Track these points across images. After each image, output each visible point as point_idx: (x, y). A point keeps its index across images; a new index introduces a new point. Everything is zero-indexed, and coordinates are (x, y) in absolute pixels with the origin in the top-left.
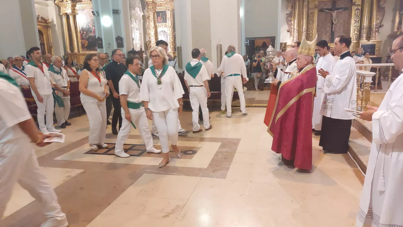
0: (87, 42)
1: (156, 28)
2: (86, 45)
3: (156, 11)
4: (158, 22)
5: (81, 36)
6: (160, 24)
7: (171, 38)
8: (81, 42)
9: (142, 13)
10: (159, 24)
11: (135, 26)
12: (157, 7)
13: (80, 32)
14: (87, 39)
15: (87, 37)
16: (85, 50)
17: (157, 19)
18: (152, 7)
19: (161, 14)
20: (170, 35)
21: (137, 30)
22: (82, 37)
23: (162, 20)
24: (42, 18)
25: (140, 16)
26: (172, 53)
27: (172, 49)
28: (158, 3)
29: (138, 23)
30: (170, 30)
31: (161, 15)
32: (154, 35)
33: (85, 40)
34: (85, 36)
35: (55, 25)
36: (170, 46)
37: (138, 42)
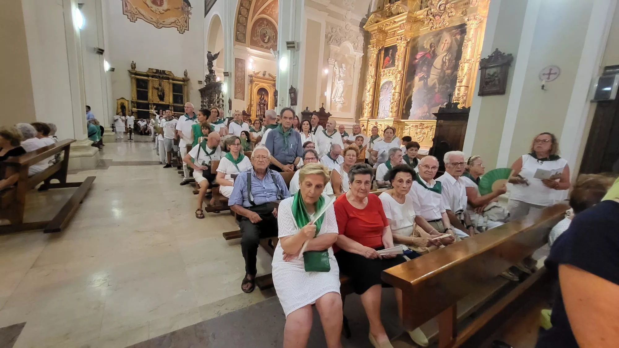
1: (378, 76)
3: (385, 47)
4: (384, 67)
6: (385, 70)
7: (397, 94)
9: (360, 54)
10: (383, 70)
11: (337, 73)
12: (387, 39)
17: (384, 61)
18: (376, 39)
19: (391, 50)
20: (395, 89)
21: (339, 81)
23: (390, 62)
24: (270, 75)
25: (355, 59)
26: (393, 122)
27: (394, 114)
28: (390, 31)
29: (345, 69)
30: (398, 79)
31: (390, 53)
32: (371, 90)
36: (392, 109)
37: (339, 100)
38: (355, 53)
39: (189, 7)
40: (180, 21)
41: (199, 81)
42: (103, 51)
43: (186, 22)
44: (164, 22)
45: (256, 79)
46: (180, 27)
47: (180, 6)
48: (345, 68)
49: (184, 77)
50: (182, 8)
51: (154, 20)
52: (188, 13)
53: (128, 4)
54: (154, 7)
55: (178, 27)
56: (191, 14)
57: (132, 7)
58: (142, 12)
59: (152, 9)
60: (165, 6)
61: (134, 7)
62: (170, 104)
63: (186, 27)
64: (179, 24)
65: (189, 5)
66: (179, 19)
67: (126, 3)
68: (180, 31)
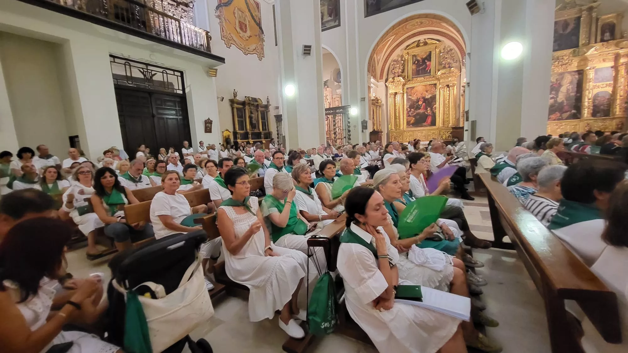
0: (414, 119)
2: (412, 122)
5: (408, 113)
8: (407, 119)
13: (407, 110)
14: (414, 116)
15: (415, 114)
16: (409, 127)
22: (408, 115)
33: (412, 117)
34: (412, 114)
35: (383, 104)
39: (263, 35)
40: (259, 48)
41: (276, 107)
43: (262, 49)
44: (249, 48)
46: (259, 54)
47: (257, 34)
49: (267, 103)
50: (259, 35)
51: (243, 46)
52: (263, 40)
53: (224, 28)
54: (242, 34)
55: (258, 53)
57: (226, 32)
58: (235, 38)
59: (240, 35)
60: (249, 33)
61: (228, 32)
62: (261, 132)
63: (263, 54)
64: (258, 51)
65: (263, 32)
66: (258, 46)
67: (222, 28)
68: (259, 58)
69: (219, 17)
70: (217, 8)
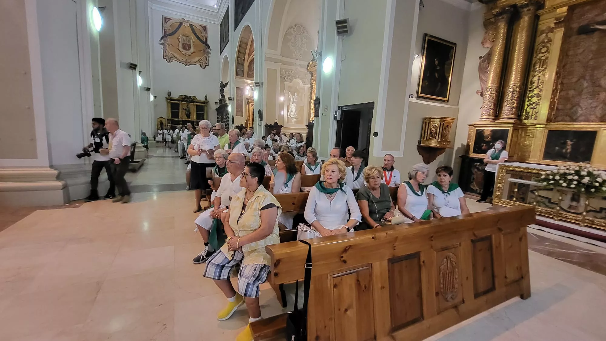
9: (308, 86)
21: (293, 104)
37: (293, 117)
38: (304, 85)
39: (209, 49)
40: (202, 59)
41: (216, 103)
42: (150, 89)
43: (206, 60)
44: (191, 61)
45: (251, 101)
46: (202, 64)
47: (202, 49)
48: (297, 95)
49: (204, 100)
50: (204, 50)
51: (184, 60)
52: (209, 53)
53: (166, 51)
54: (184, 52)
55: (201, 64)
56: (210, 53)
57: (169, 52)
58: (176, 55)
59: (183, 53)
60: (192, 50)
61: (171, 53)
62: (194, 120)
63: (207, 64)
64: (202, 62)
65: (209, 47)
66: (202, 58)
67: (165, 51)
68: (202, 66)
69: (163, 44)
70: (162, 39)
